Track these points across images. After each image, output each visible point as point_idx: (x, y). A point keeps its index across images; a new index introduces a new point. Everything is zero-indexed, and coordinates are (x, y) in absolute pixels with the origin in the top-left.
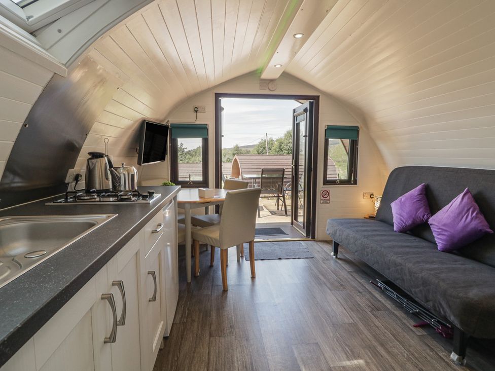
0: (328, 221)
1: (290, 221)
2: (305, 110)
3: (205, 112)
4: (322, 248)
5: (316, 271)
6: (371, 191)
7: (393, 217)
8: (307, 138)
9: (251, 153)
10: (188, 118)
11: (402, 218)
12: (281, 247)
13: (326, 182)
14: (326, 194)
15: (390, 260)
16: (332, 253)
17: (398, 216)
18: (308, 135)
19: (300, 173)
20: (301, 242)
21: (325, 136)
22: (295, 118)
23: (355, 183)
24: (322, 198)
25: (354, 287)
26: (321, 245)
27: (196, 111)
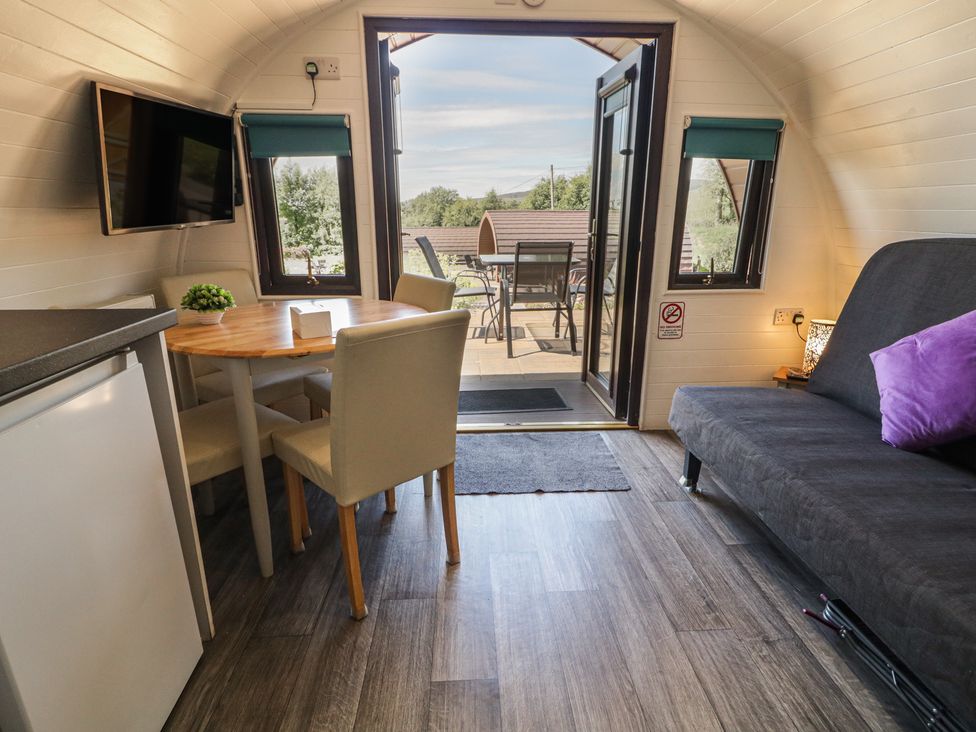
0: (677, 393)
1: (578, 369)
2: (630, 75)
3: (338, 79)
4: (654, 455)
5: (636, 544)
6: (796, 306)
7: (879, 398)
8: (632, 157)
9: (520, 208)
10: (290, 98)
11: (919, 408)
12: (547, 450)
13: (677, 281)
14: (674, 313)
15: (908, 596)
16: (683, 480)
17: (898, 395)
18: (633, 148)
19: (608, 256)
20: (603, 434)
21: (683, 150)
22: (601, 102)
23: (756, 282)
24: (663, 323)
25: (749, 618)
26: (651, 442)
27: (313, 75)
